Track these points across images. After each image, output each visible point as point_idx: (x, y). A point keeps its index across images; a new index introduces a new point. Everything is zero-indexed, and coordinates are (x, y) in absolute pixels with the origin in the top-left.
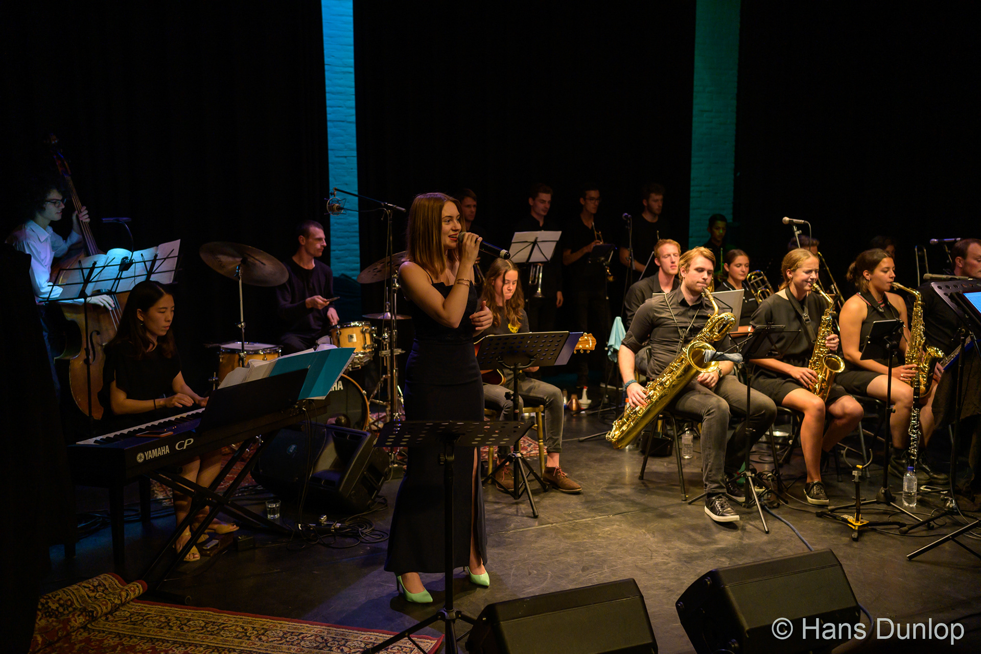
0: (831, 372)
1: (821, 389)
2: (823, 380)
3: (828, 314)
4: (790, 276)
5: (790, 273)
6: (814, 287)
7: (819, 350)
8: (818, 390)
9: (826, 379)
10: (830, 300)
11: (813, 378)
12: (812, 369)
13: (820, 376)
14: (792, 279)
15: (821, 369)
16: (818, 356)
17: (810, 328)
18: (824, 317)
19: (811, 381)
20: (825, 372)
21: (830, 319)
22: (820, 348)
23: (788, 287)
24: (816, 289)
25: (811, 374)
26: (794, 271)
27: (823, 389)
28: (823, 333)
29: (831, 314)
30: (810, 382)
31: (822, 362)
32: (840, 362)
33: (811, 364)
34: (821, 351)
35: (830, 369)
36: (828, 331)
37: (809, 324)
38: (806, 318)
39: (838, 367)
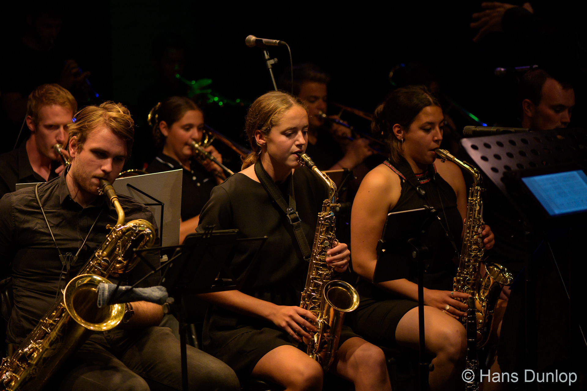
0: (336, 313)
1: (322, 343)
2: (325, 327)
3: (328, 208)
4: (260, 141)
5: (261, 138)
6: (303, 160)
7: (317, 273)
8: (317, 346)
9: (330, 324)
10: (330, 183)
11: (308, 324)
12: (306, 309)
13: (320, 321)
14: (265, 146)
15: (321, 307)
16: (316, 285)
17: (300, 233)
18: (322, 215)
19: (305, 329)
20: (328, 313)
21: (332, 217)
22: (318, 269)
23: (259, 160)
24: (307, 163)
25: (303, 316)
26: (268, 132)
27: (325, 342)
28: (321, 244)
29: (333, 209)
30: (303, 332)
31: (321, 294)
32: (352, 294)
33: (304, 300)
34: (320, 275)
35: (336, 308)
36: (329, 239)
37: (298, 227)
38: (293, 216)
39: (349, 303)
